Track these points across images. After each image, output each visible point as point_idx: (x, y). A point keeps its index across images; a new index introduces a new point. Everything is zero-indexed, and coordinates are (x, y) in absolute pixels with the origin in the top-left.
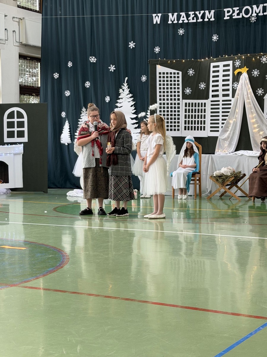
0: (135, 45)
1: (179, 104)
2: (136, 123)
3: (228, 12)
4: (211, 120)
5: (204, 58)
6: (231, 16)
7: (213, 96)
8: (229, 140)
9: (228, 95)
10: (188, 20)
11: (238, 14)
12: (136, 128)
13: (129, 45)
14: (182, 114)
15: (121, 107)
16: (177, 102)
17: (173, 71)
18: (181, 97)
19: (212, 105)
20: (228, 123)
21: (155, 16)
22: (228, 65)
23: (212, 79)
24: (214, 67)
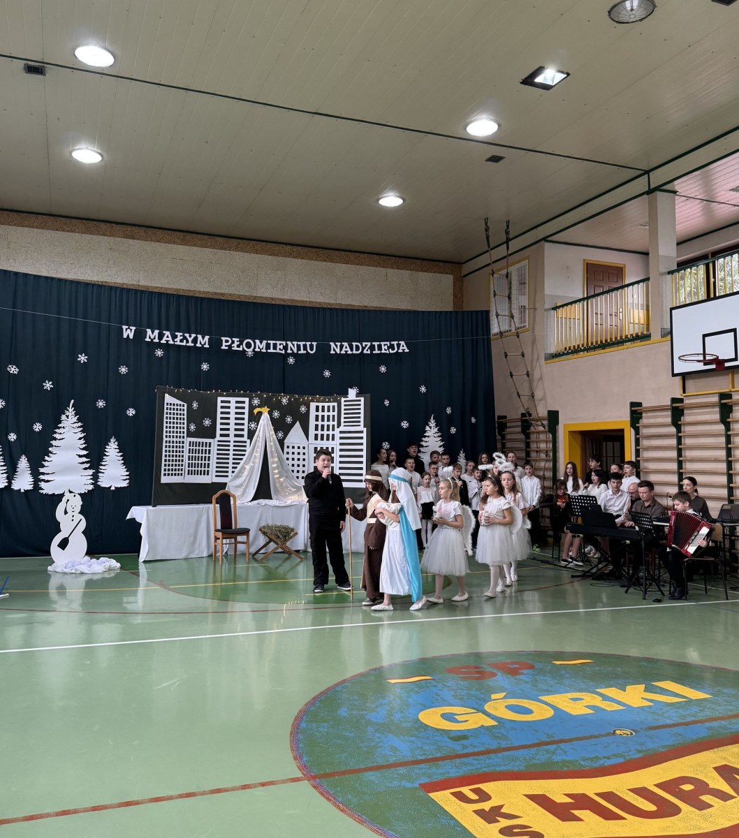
0: (87, 359)
1: (183, 442)
2: (87, 462)
3: (227, 341)
4: (217, 463)
5: (211, 391)
6: (230, 346)
7: (221, 435)
8: (244, 487)
9: (242, 436)
10: (173, 341)
11: (238, 346)
12: (86, 469)
13: (78, 357)
14: (186, 454)
15: (62, 439)
16: (182, 440)
17: (179, 402)
18: (185, 435)
19: (218, 445)
20: (243, 468)
21: (126, 329)
22: (244, 402)
23: (219, 416)
24: (222, 402)
